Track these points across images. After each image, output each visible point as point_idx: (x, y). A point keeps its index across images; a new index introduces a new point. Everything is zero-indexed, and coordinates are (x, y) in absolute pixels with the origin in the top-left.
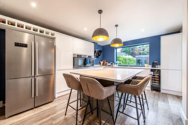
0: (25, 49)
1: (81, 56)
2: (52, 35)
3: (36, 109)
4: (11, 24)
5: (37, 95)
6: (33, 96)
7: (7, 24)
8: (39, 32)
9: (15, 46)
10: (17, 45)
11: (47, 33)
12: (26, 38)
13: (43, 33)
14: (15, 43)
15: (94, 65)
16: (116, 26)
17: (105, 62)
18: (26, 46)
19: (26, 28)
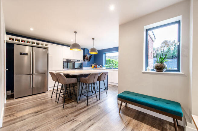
0: (26, 56)
1: (70, 60)
2: (46, 45)
3: (33, 96)
4: (18, 41)
5: (34, 86)
6: (31, 87)
7: (15, 41)
8: (36, 44)
9: (20, 54)
10: (21, 54)
11: (42, 44)
12: (27, 50)
13: (39, 44)
14: (20, 53)
15: (83, 68)
16: (93, 39)
17: (96, 65)
18: (27, 54)
19: (27, 42)
